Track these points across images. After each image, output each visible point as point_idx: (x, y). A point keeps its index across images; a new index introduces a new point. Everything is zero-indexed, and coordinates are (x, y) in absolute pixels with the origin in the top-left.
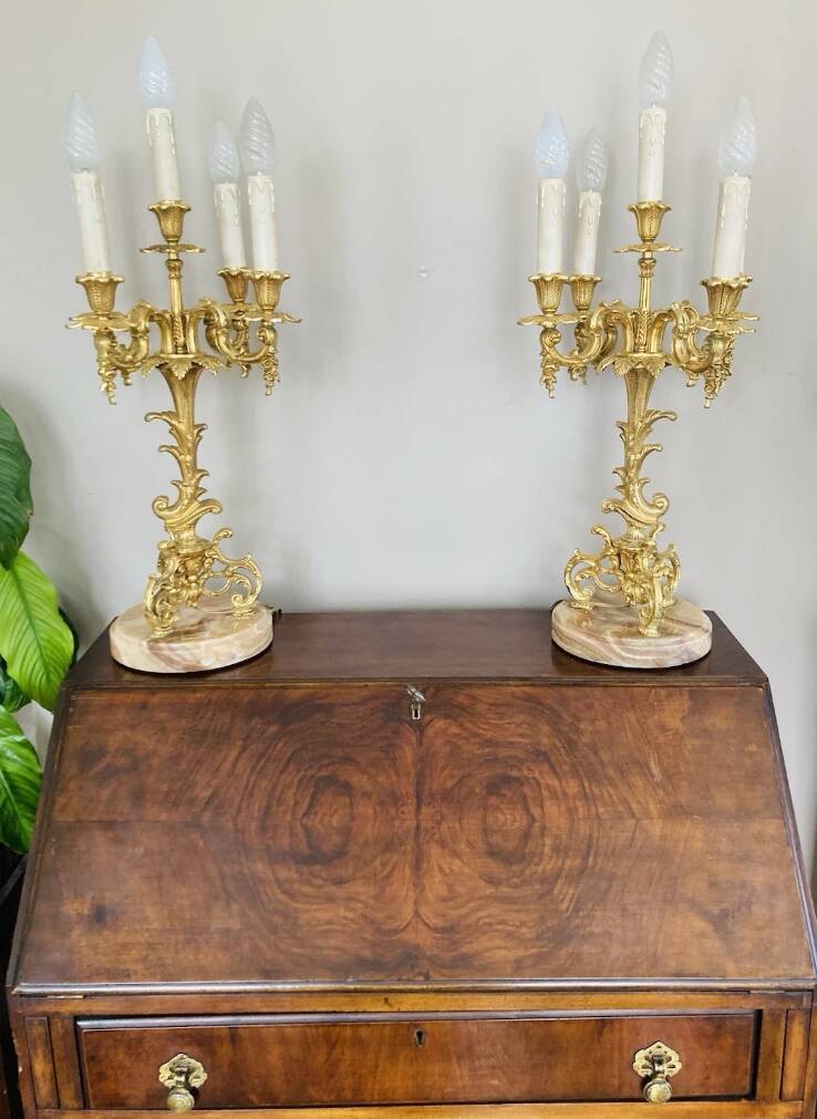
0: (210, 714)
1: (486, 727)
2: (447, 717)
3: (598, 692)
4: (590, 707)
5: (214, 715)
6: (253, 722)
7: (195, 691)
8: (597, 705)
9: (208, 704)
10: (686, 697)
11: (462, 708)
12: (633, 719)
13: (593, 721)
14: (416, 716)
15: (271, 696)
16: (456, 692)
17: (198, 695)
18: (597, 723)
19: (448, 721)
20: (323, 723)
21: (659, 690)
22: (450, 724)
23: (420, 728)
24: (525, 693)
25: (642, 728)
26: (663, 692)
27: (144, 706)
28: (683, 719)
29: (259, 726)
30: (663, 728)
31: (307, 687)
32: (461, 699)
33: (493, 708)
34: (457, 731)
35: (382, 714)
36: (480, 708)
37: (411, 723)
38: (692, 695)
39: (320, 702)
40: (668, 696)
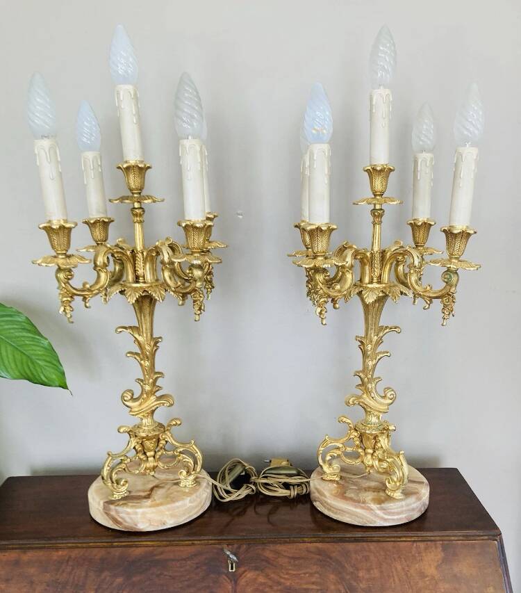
0: (69, 569)
1: (286, 576)
2: (256, 569)
3: (373, 546)
4: (367, 559)
5: (73, 570)
6: (103, 575)
7: (57, 549)
8: (372, 558)
9: (68, 561)
10: (440, 549)
11: (267, 560)
12: (399, 567)
13: (368, 570)
14: (232, 569)
15: (117, 554)
16: (263, 549)
17: (60, 553)
18: (372, 572)
19: (257, 572)
20: (158, 576)
21: (419, 544)
22: (258, 575)
23: (235, 578)
24: (317, 548)
25: (406, 575)
26: (422, 545)
27: (17, 563)
28: (437, 568)
29: (108, 578)
30: (422, 575)
31: (147, 546)
32: (268, 554)
33: (292, 561)
34: (263, 581)
35: (204, 568)
36: (282, 561)
37: (228, 574)
38: (444, 548)
39: (157, 558)
40: (426, 549)
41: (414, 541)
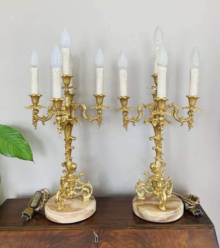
0: (27, 240)
1: (120, 245)
2: (107, 241)
3: (157, 231)
4: (155, 237)
5: (28, 240)
6: (41, 243)
7: (23, 231)
8: (157, 237)
9: (27, 236)
10: (187, 233)
11: (112, 237)
12: (169, 241)
14: (96, 241)
15: (48, 233)
16: (110, 232)
17: (24, 233)
18: (157, 243)
19: (107, 243)
20: (65, 244)
21: (178, 230)
22: (108, 244)
23: (98, 245)
24: (133, 231)
25: (173, 245)
26: (179, 231)
27: (6, 237)
28: (186, 242)
29: (43, 245)
30: (180, 245)
31: (61, 230)
32: (112, 234)
33: (122, 237)
34: (110, 247)
35: (84, 240)
36: (118, 237)
37: (94, 243)
38: (189, 232)
39: (64, 235)
40: (181, 232)
41: (176, 229)
